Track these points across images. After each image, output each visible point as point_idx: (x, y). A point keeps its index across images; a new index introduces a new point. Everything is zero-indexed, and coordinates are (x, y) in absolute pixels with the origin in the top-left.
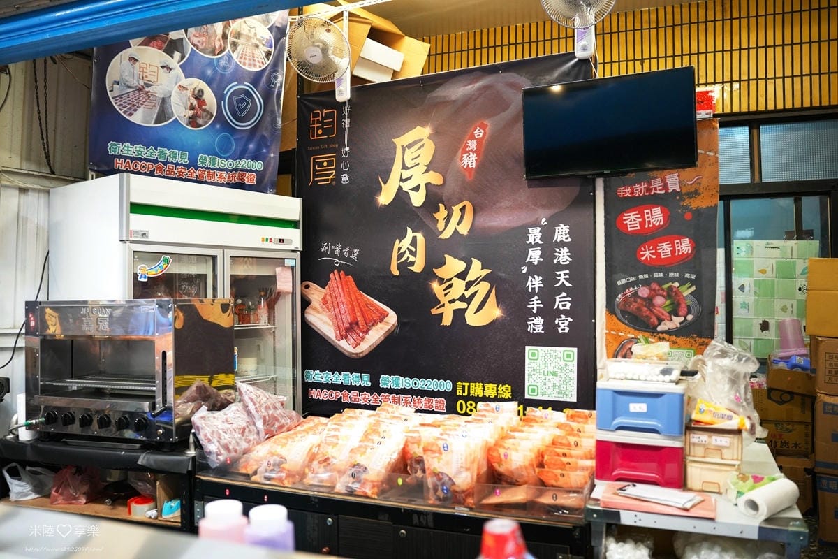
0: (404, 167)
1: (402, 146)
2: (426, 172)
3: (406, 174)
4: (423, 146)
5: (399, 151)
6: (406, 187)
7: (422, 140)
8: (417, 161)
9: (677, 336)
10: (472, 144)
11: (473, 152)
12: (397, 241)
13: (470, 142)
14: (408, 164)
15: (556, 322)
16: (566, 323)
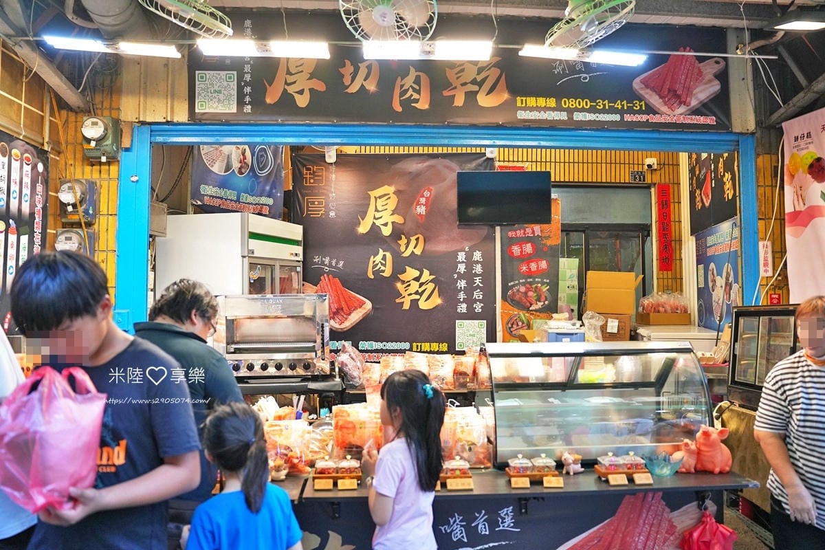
0: (377, 210)
1: (375, 197)
2: (392, 214)
3: (378, 215)
4: (389, 198)
5: (373, 200)
6: (378, 223)
7: (389, 194)
8: (385, 207)
9: (540, 313)
10: (423, 200)
11: (424, 205)
12: (372, 257)
13: (421, 199)
14: (380, 208)
15: (474, 306)
16: (480, 307)
